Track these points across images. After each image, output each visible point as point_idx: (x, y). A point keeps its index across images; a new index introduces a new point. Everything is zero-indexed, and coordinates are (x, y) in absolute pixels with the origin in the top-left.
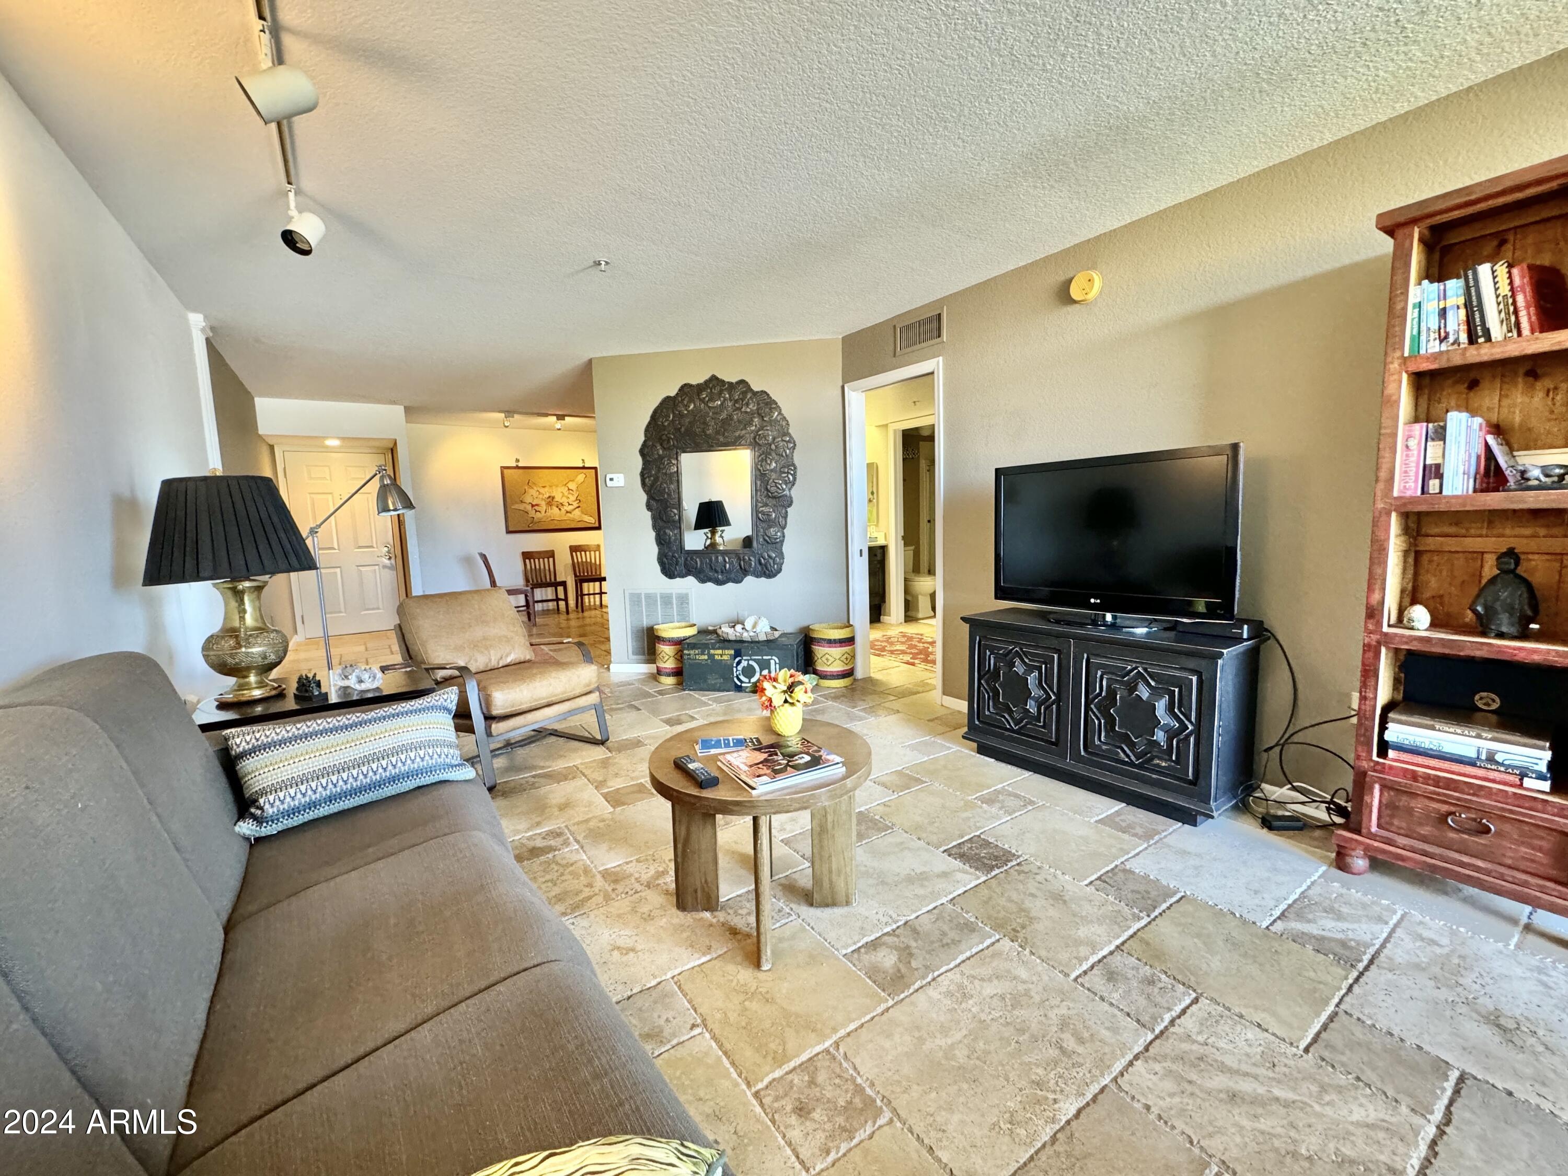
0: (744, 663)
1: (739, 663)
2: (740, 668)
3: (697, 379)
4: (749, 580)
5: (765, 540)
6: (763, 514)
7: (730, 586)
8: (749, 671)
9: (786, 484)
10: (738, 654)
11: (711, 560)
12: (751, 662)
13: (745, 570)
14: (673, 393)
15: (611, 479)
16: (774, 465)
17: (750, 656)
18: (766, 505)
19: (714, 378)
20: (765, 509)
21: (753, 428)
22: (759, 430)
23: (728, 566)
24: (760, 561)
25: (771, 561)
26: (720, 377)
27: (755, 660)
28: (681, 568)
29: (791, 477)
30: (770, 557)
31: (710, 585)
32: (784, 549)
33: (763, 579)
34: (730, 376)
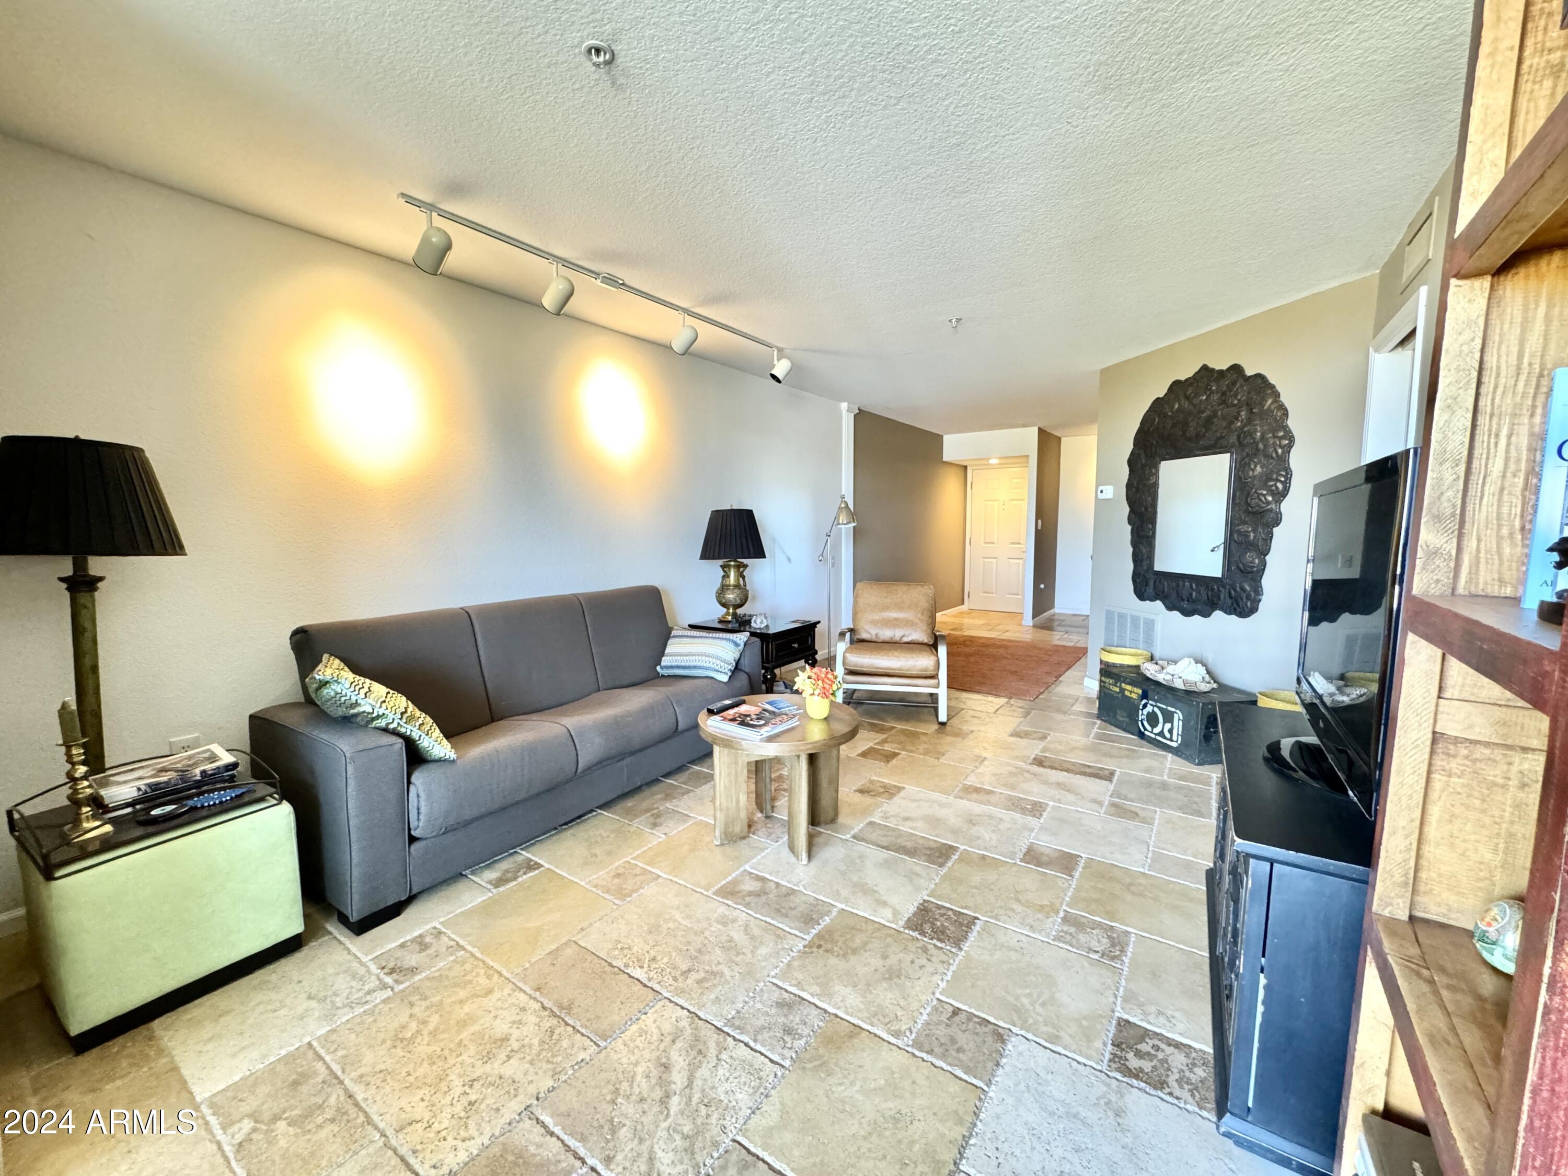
0: (1149, 709)
1: (1145, 706)
2: (1145, 712)
3: (1186, 372)
4: (1218, 615)
5: (1238, 568)
6: (1239, 532)
7: (1197, 618)
8: (1152, 719)
9: (1273, 494)
10: (1145, 696)
11: (1178, 585)
12: (1156, 710)
13: (1214, 604)
14: (1161, 394)
15: (1102, 492)
16: (1259, 469)
17: (1156, 701)
18: (1245, 523)
19: (1205, 368)
20: (1243, 528)
21: (1239, 424)
22: (1245, 425)
23: (1194, 594)
24: (1230, 593)
25: (1244, 595)
26: (1211, 366)
27: (1159, 708)
28: (1150, 590)
29: (1280, 486)
30: (1243, 590)
31: (1176, 614)
32: (1265, 581)
33: (1234, 617)
34: (1220, 364)
